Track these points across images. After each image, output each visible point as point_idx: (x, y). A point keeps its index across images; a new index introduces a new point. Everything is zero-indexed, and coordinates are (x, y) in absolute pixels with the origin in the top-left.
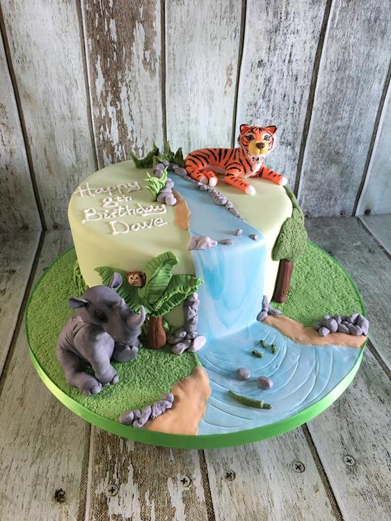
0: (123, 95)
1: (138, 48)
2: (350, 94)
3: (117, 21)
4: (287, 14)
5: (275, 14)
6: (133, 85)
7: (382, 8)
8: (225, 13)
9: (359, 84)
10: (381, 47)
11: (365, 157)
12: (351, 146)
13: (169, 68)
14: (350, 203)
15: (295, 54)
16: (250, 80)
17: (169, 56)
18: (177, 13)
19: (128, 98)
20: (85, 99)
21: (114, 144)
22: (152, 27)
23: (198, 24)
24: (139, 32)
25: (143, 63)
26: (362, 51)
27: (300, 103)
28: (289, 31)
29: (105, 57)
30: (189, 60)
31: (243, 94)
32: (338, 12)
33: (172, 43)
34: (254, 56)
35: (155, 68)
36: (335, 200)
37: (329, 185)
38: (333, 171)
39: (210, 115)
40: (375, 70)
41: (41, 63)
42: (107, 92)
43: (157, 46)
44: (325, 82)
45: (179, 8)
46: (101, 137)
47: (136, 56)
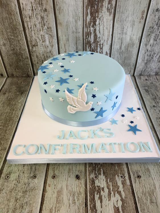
0: (97, 23)
6: (102, 18)
13: (117, 11)
17: (118, 6)
19: (99, 24)
20: (82, 25)
21: (92, 43)
25: (107, 9)
30: (126, 8)
35: (112, 11)
42: (91, 22)
46: (87, 40)
47: (104, 7)
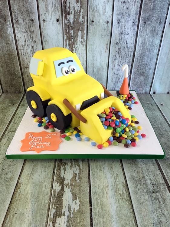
1: (79, 38)
2: (147, 53)
3: (73, 30)
4: (125, 28)
5: (121, 29)
7: (156, 27)
8: (106, 28)
9: (150, 50)
10: (157, 39)
11: (153, 74)
12: (148, 70)
14: (148, 89)
15: (128, 41)
16: (113, 48)
18: (91, 28)
22: (84, 32)
23: (98, 32)
24: (80, 34)
26: (150, 40)
27: (130, 56)
28: (126, 34)
29: (69, 41)
31: (112, 52)
32: (141, 28)
33: (90, 36)
34: (115, 41)
36: (143, 88)
37: (140, 83)
38: (142, 78)
39: (101, 58)
40: (155, 46)
41: (51, 42)
43: (85, 38)
44: (138, 50)
45: (92, 27)
